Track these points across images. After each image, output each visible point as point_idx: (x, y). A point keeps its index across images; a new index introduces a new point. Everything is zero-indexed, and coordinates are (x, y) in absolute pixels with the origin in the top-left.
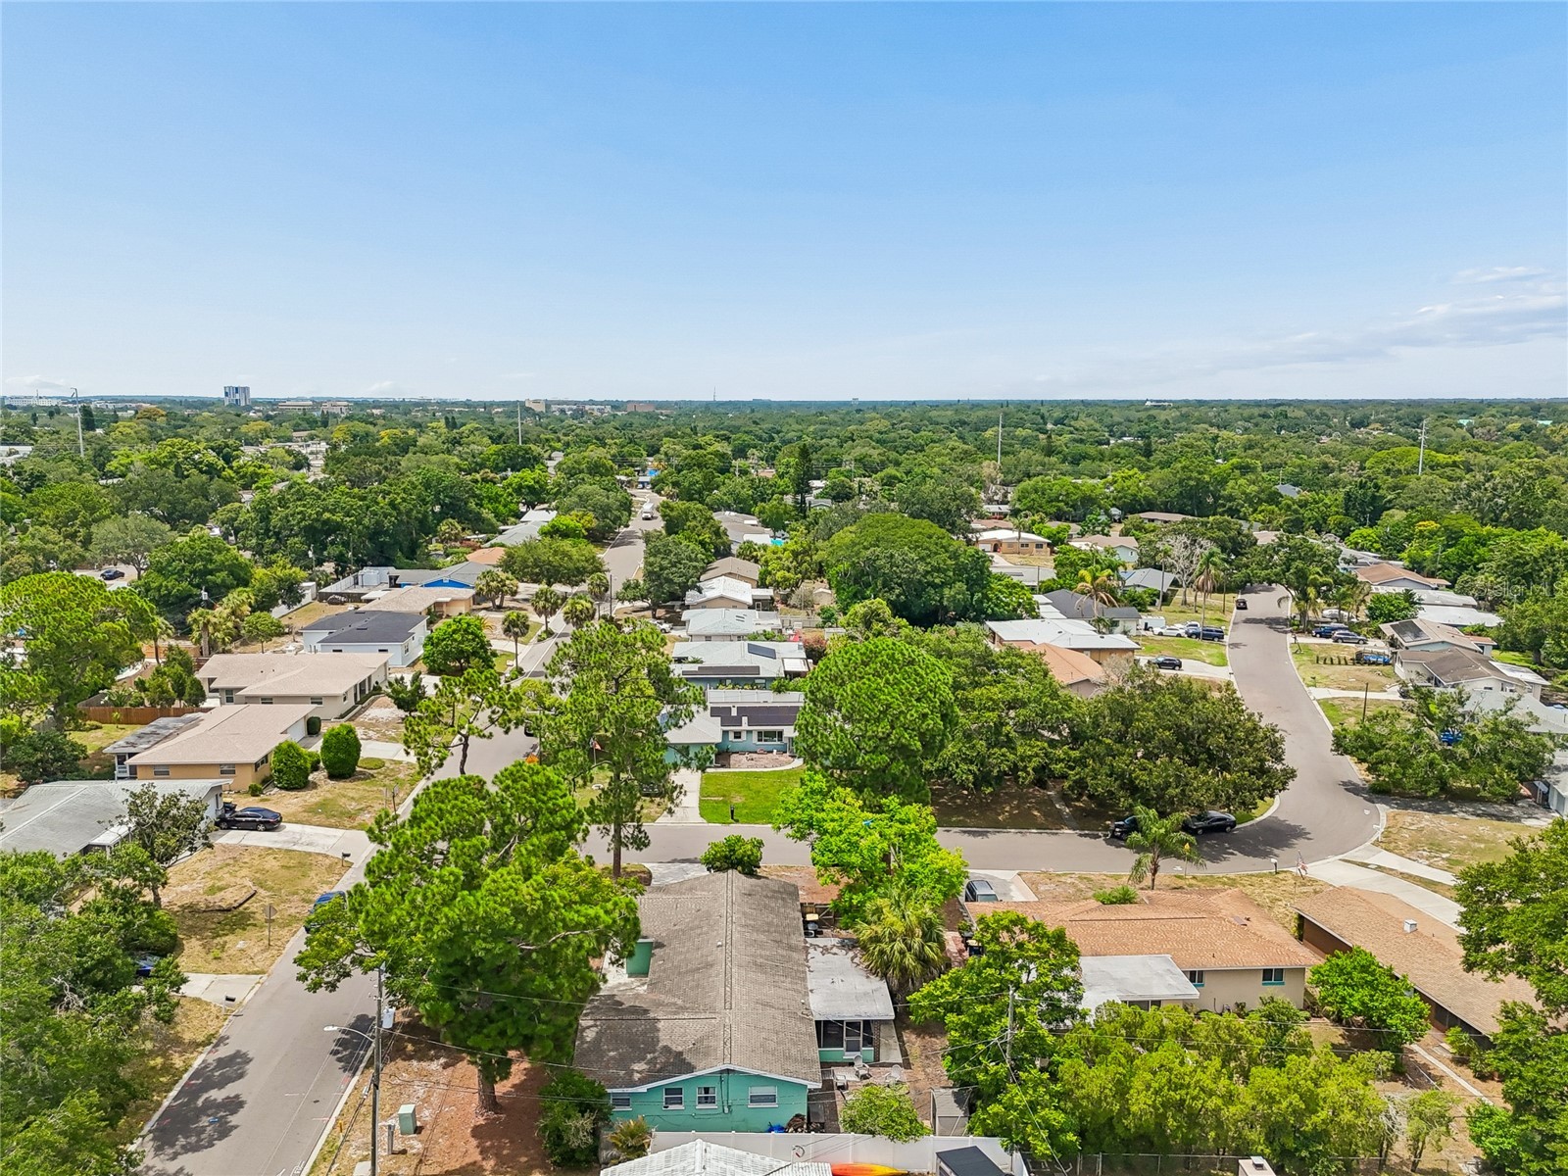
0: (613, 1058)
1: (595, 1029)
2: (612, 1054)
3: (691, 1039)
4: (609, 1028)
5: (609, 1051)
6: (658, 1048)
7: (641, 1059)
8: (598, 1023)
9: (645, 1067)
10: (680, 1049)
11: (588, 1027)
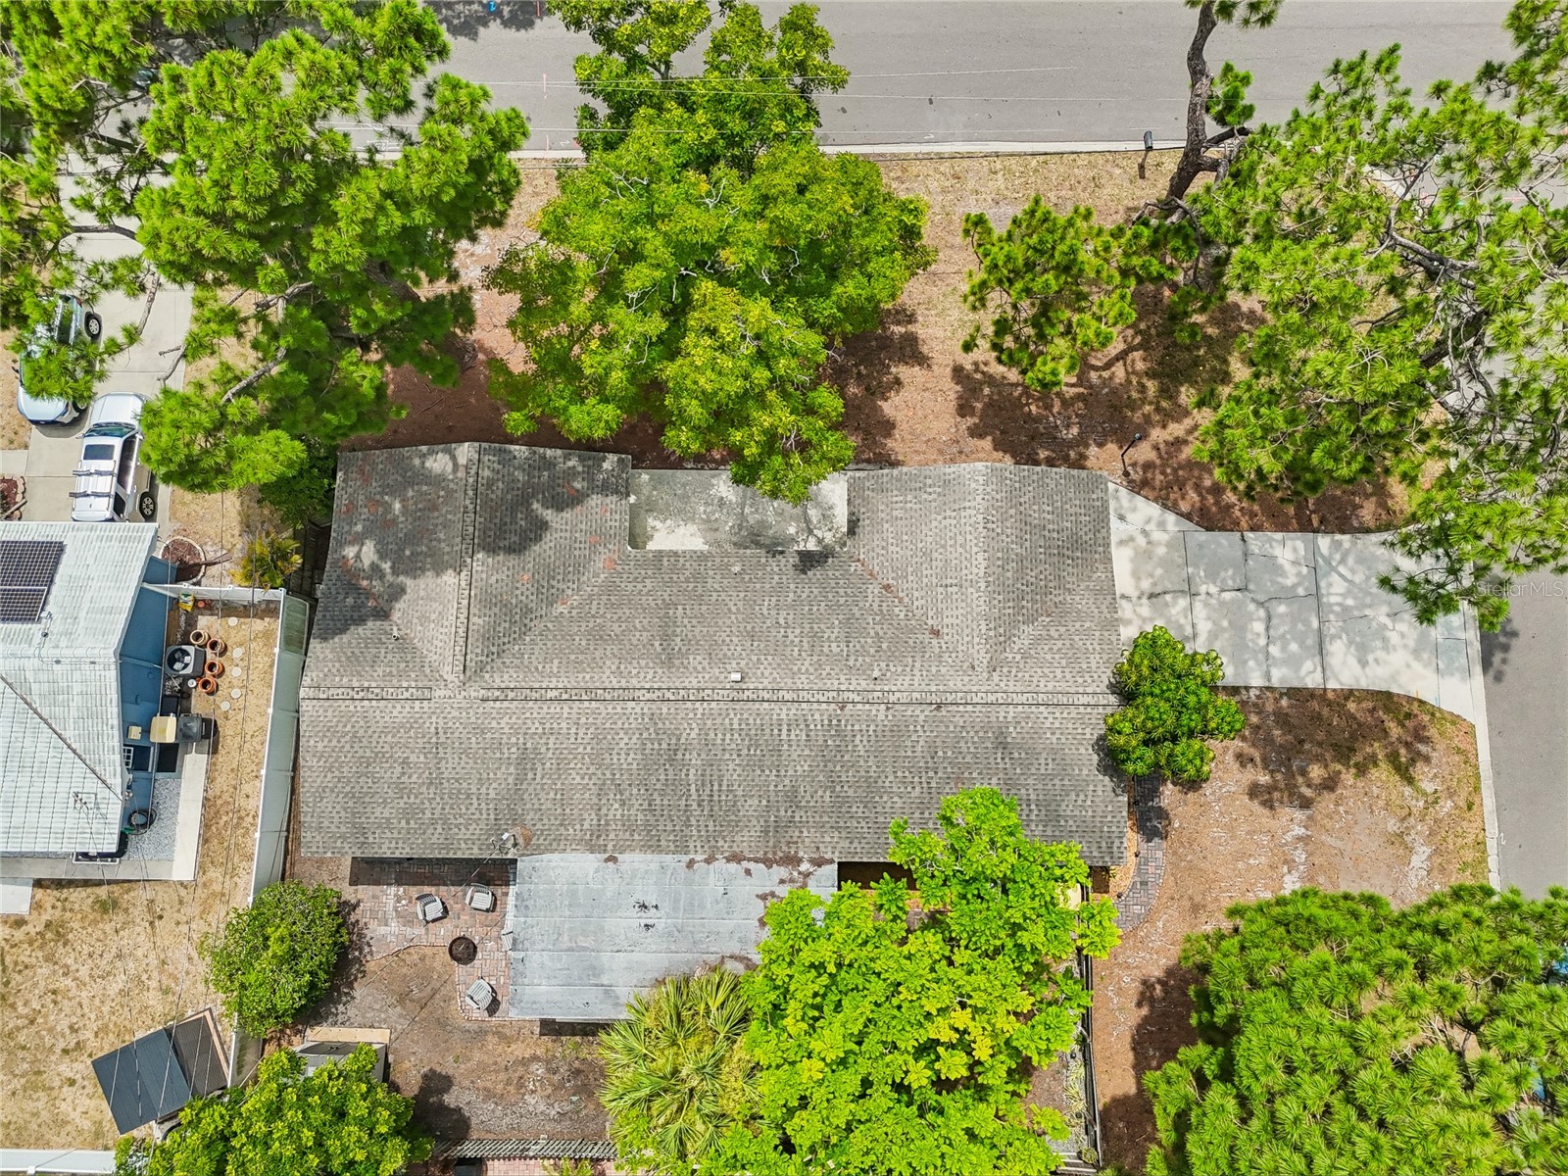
0: (388, 507)
1: (449, 468)
2: (397, 506)
3: (416, 633)
4: (450, 493)
5: (402, 501)
6: (401, 578)
7: (382, 555)
8: (461, 474)
9: (367, 563)
10: (396, 616)
11: (454, 458)
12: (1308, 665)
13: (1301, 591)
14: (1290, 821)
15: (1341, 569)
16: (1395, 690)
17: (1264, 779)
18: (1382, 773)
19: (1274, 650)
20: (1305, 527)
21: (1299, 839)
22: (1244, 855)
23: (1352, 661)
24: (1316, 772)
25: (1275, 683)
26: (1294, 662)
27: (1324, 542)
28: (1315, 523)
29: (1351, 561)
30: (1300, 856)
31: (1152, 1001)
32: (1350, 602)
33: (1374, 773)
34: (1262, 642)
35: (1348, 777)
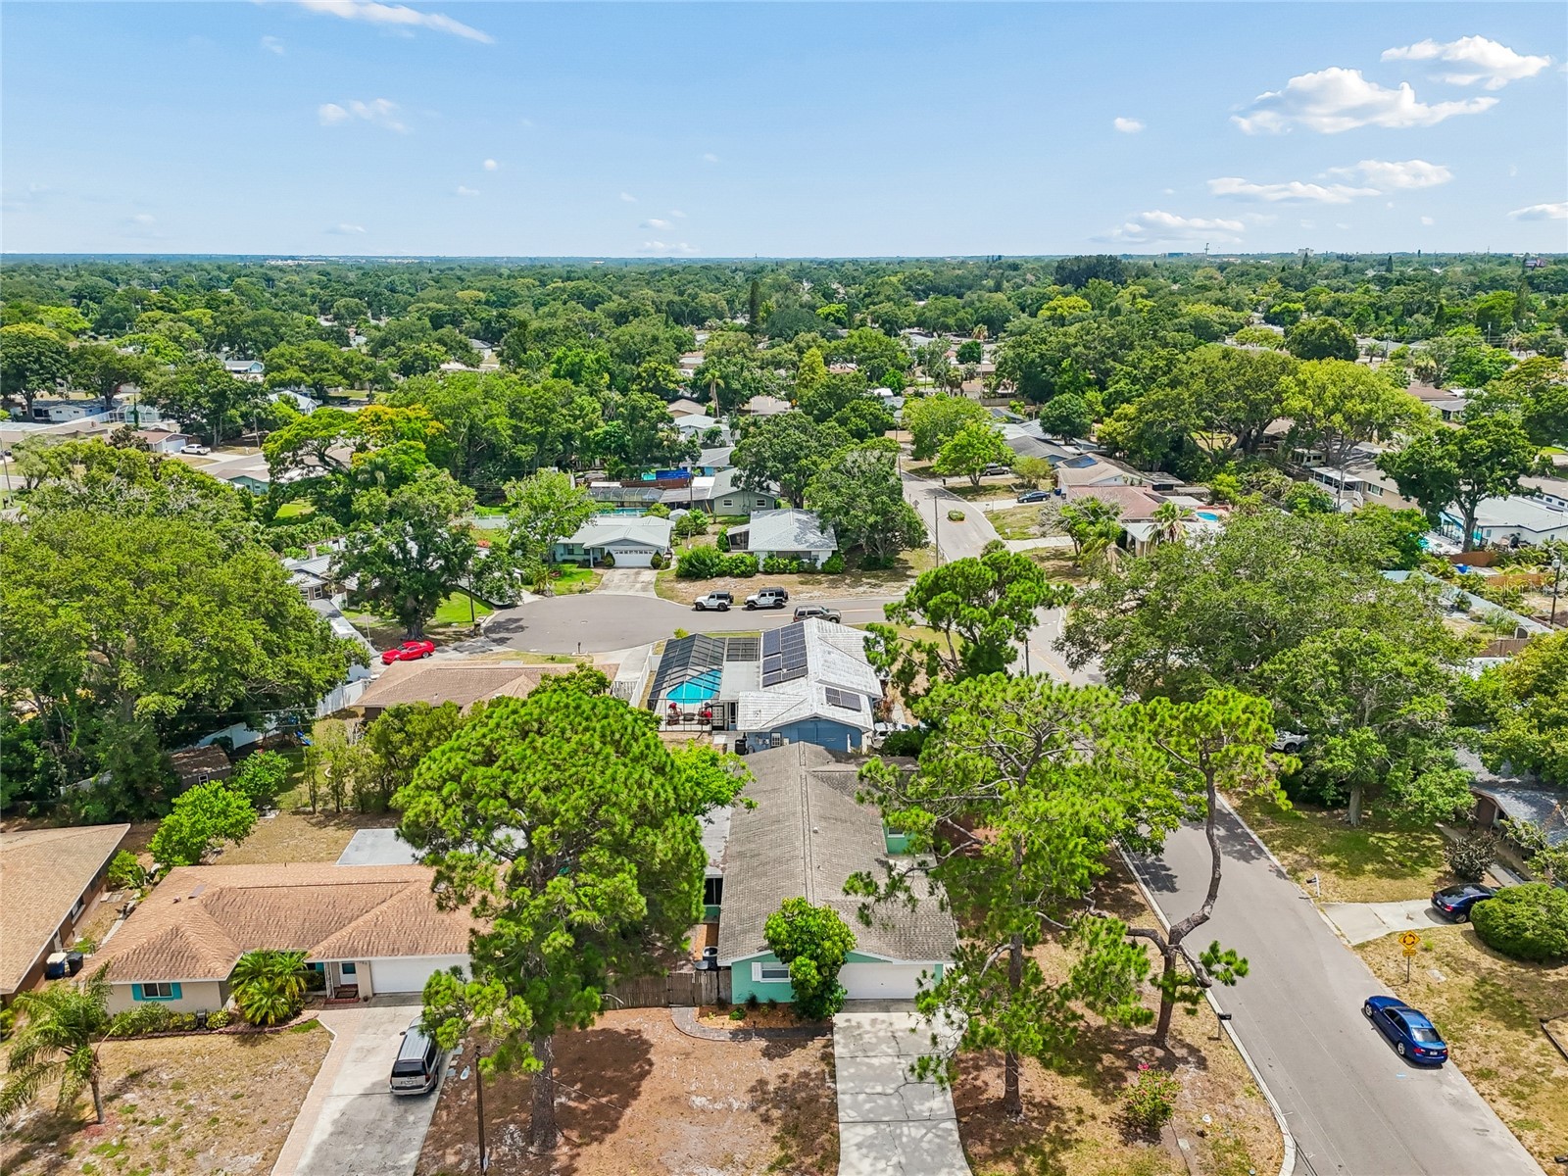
12: (853, 1114)
13: (910, 1112)
14: (741, 1101)
15: (930, 1135)
16: (841, 1165)
17: (771, 1088)
18: (777, 1152)
19: (861, 1097)
20: (960, 1113)
21: (730, 1106)
22: (720, 1076)
23: (859, 1139)
24: (776, 1113)
25: (839, 1096)
26: (855, 1106)
27: (952, 1125)
28: (964, 1120)
29: (937, 1140)
30: (719, 1106)
31: (629, 1035)
32: (904, 1139)
33: (777, 1147)
34: (868, 1090)
35: (774, 1131)
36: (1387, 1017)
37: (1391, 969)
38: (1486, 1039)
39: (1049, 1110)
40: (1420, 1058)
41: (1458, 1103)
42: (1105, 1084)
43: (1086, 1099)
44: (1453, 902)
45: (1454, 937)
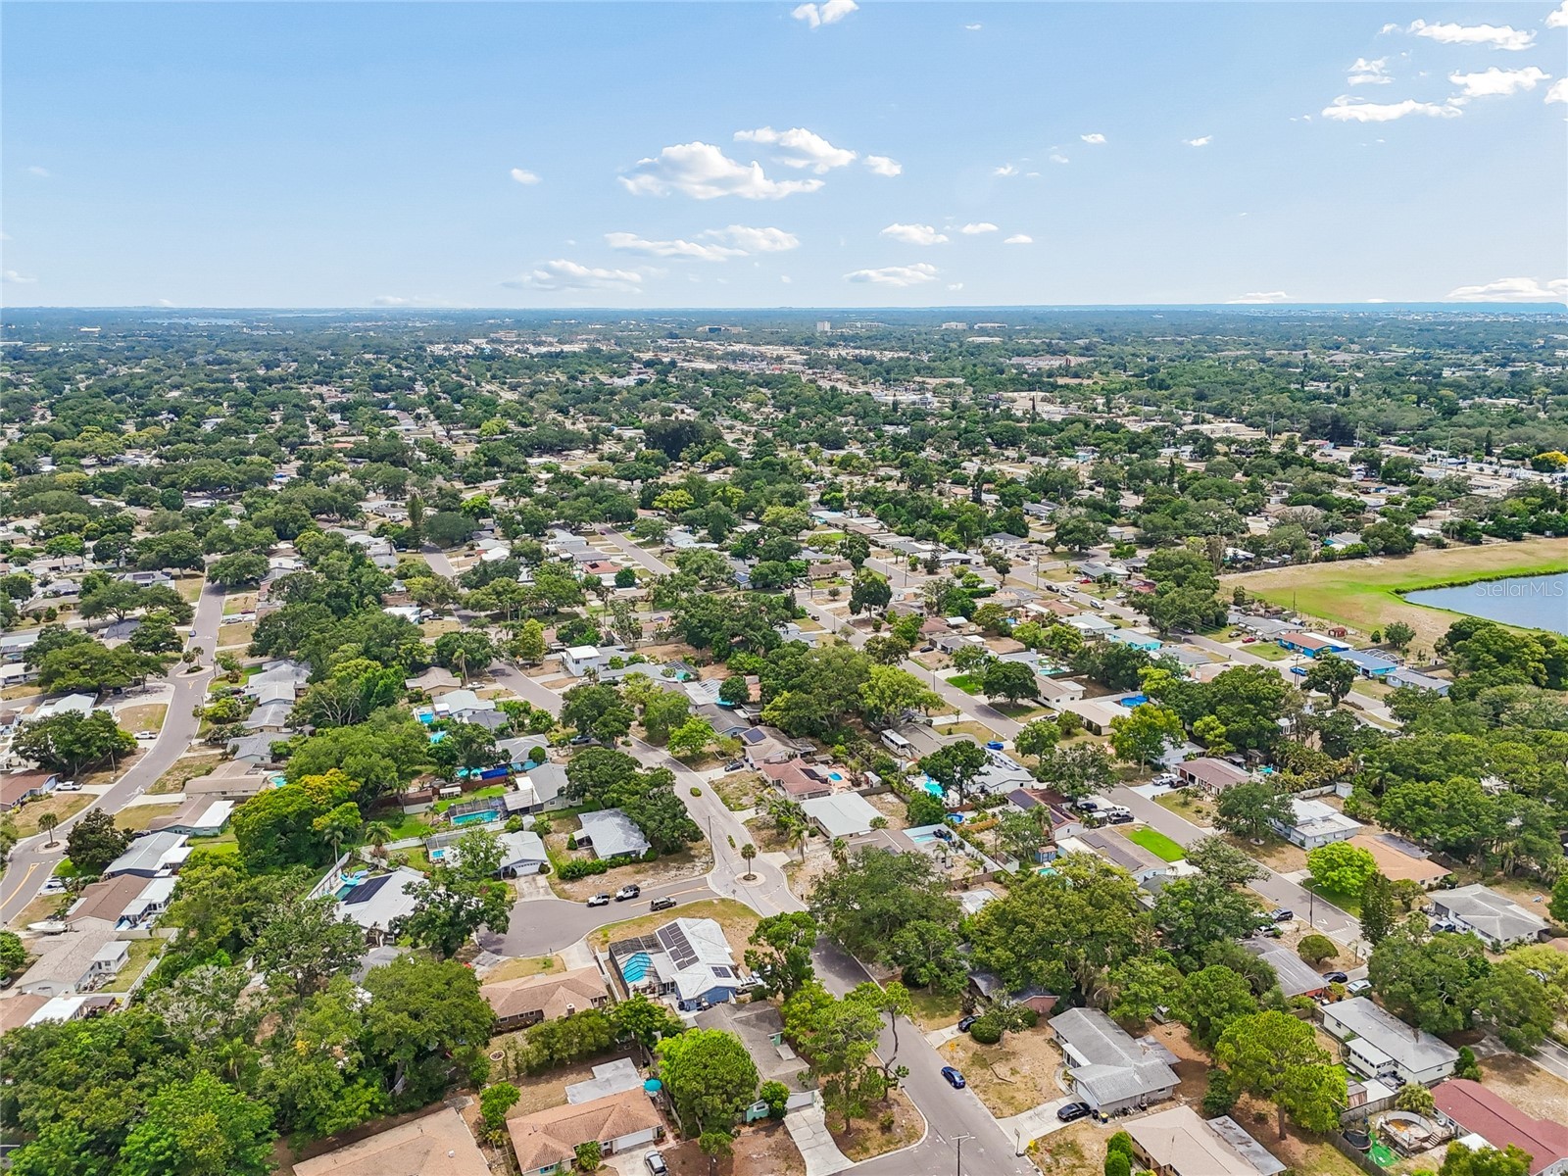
36: (948, 1074)
37: (948, 1056)
38: (976, 1075)
39: (859, 1131)
40: (958, 1086)
41: (970, 1098)
42: (872, 1117)
43: (868, 1124)
44: (965, 1024)
45: (966, 1037)
